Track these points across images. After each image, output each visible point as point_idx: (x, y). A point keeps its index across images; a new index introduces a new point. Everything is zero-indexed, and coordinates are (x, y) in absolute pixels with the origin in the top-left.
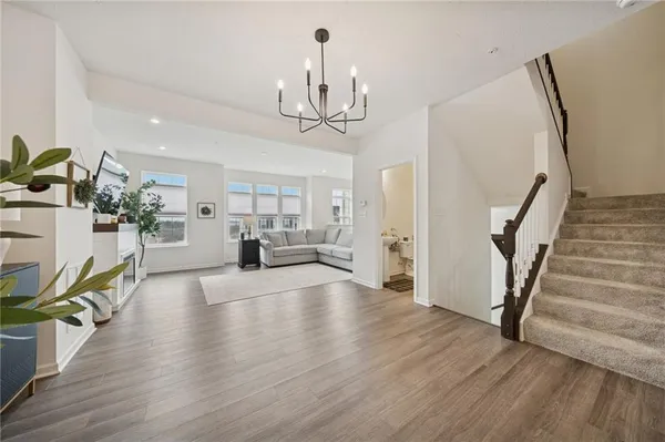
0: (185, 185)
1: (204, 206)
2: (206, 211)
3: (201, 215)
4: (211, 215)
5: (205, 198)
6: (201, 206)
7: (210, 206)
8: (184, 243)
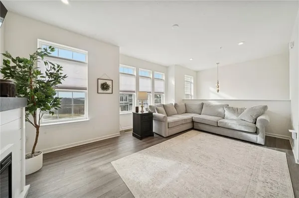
0: (87, 62)
1: (103, 82)
2: (105, 87)
3: (100, 91)
4: (110, 91)
5: (105, 74)
6: (101, 82)
7: (109, 83)
8: (85, 117)
